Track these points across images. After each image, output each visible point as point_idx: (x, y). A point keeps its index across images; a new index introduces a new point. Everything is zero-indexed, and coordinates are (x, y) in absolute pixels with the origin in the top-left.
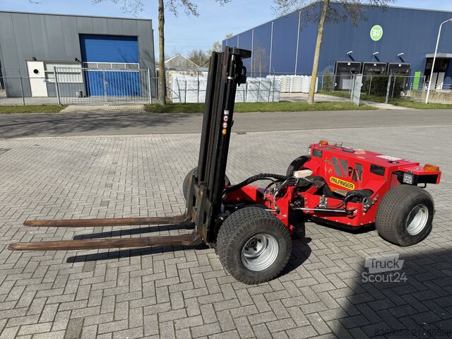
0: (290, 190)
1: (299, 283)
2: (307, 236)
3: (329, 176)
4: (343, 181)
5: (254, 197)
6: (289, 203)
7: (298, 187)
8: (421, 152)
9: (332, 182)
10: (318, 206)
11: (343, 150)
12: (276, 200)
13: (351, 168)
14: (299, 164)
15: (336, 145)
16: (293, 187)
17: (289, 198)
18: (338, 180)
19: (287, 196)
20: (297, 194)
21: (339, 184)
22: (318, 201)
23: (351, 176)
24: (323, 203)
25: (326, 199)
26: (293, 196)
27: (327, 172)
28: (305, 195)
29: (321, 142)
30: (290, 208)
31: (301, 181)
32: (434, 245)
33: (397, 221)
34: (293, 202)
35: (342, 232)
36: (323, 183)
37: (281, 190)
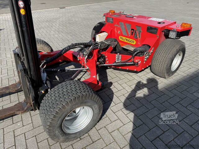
0: (95, 52)
1: (110, 128)
2: (109, 81)
3: (118, 35)
4: (128, 39)
5: (71, 58)
6: (96, 62)
7: (101, 49)
8: (157, 11)
9: (121, 39)
10: (115, 62)
11: (126, 17)
12: (87, 61)
13: (133, 30)
14: (98, 29)
15: (120, 12)
16: (97, 50)
17: (96, 58)
18: (124, 38)
19: (94, 57)
20: (100, 54)
21: (125, 41)
22: (115, 57)
23: (133, 34)
24: (118, 58)
25: (120, 56)
26: (98, 56)
27: (117, 33)
28: (106, 54)
29: (110, 11)
30: (97, 66)
31: (102, 45)
32: (183, 73)
33: (167, 66)
34: (98, 61)
35: (130, 73)
36: (116, 43)
37: (90, 53)
